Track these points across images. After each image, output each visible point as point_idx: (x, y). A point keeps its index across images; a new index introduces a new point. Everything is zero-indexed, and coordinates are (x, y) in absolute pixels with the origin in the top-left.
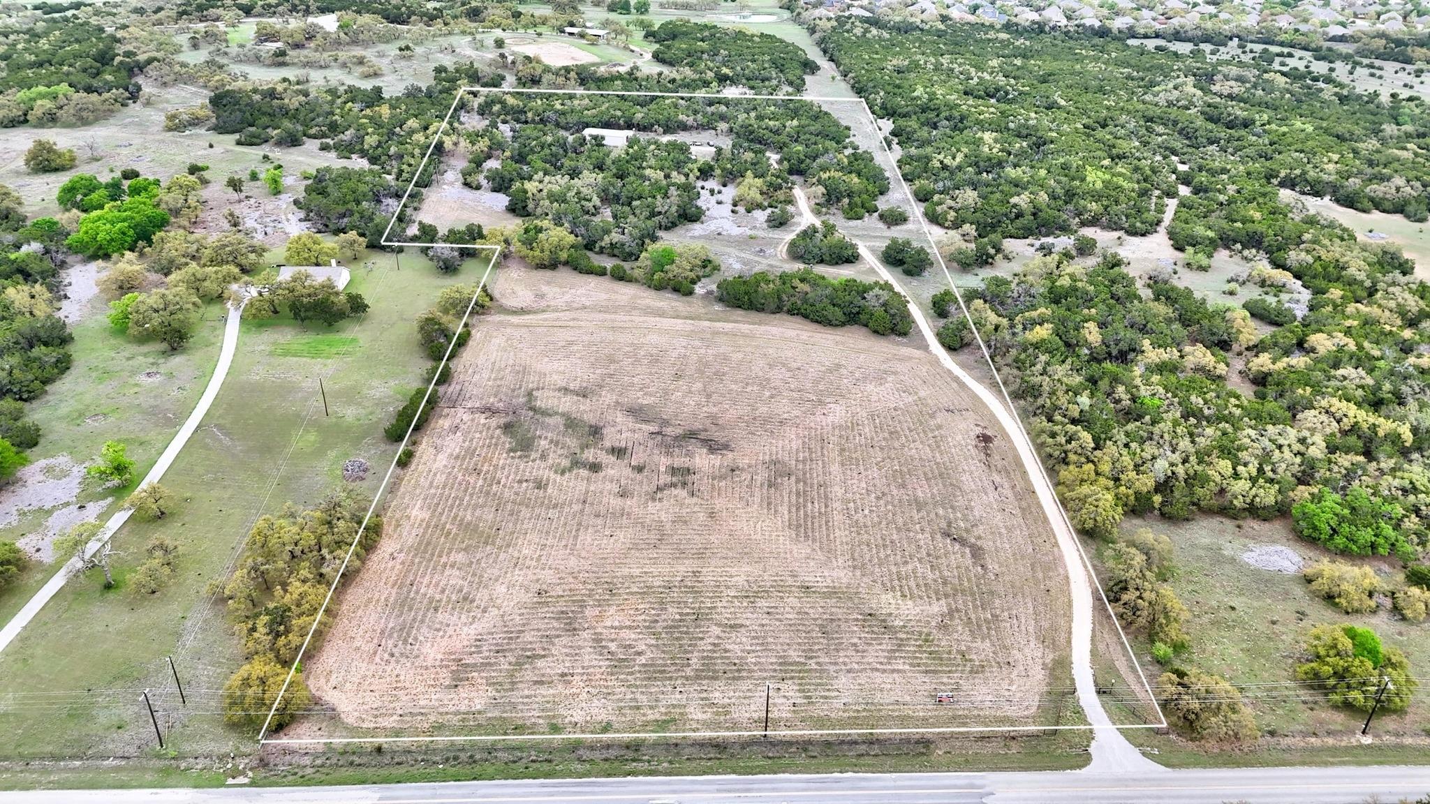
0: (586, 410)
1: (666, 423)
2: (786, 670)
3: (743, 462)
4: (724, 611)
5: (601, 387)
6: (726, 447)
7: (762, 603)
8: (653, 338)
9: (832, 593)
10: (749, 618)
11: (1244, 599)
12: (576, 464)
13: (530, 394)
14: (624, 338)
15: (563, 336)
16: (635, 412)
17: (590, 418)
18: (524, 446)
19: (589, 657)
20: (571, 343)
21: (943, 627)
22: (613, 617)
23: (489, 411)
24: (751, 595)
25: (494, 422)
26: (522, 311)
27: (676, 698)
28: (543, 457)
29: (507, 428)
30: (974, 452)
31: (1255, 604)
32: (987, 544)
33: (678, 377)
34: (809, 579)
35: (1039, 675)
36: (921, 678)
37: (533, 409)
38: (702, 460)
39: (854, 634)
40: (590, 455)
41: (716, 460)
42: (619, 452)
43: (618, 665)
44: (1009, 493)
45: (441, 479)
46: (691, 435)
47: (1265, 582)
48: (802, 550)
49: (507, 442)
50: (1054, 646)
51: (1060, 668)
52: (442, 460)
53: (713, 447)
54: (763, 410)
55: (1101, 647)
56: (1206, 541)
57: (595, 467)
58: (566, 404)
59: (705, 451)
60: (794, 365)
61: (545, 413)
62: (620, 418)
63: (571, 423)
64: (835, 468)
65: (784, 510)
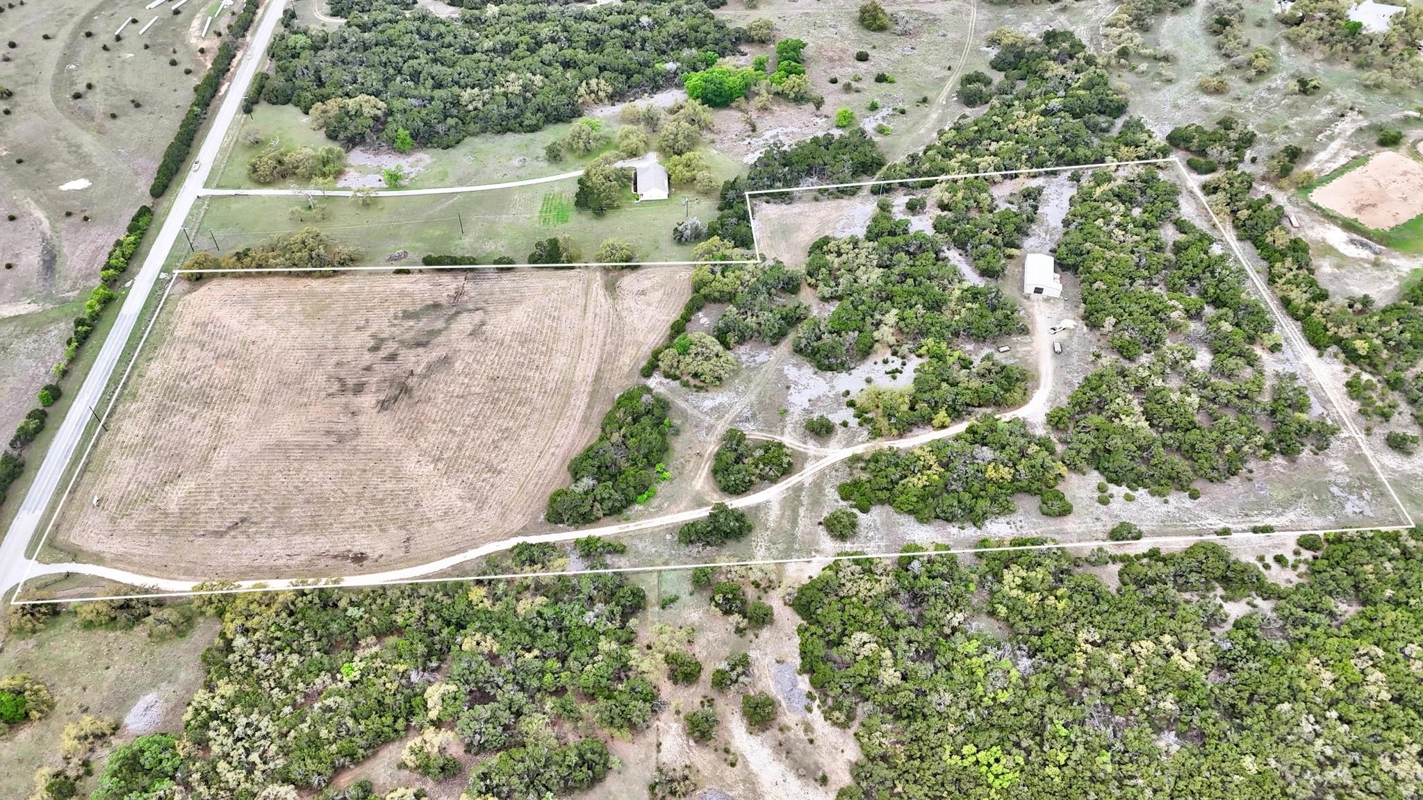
2: (147, 440)
3: (362, 419)
4: (209, 415)
7: (209, 429)
8: (560, 361)
9: (205, 459)
11: (113, 678)
14: (563, 346)
21: (155, 509)
24: (218, 425)
26: (613, 288)
27: (149, 397)
30: (344, 549)
31: (105, 685)
32: (226, 540)
33: (494, 379)
35: (96, 548)
36: (118, 494)
37: (458, 313)
39: (164, 468)
43: (184, 377)
44: (281, 562)
47: (124, 700)
48: (254, 446)
50: (113, 560)
51: (98, 559)
55: (104, 583)
56: (182, 675)
59: (382, 397)
64: (342, 466)
65: (300, 438)
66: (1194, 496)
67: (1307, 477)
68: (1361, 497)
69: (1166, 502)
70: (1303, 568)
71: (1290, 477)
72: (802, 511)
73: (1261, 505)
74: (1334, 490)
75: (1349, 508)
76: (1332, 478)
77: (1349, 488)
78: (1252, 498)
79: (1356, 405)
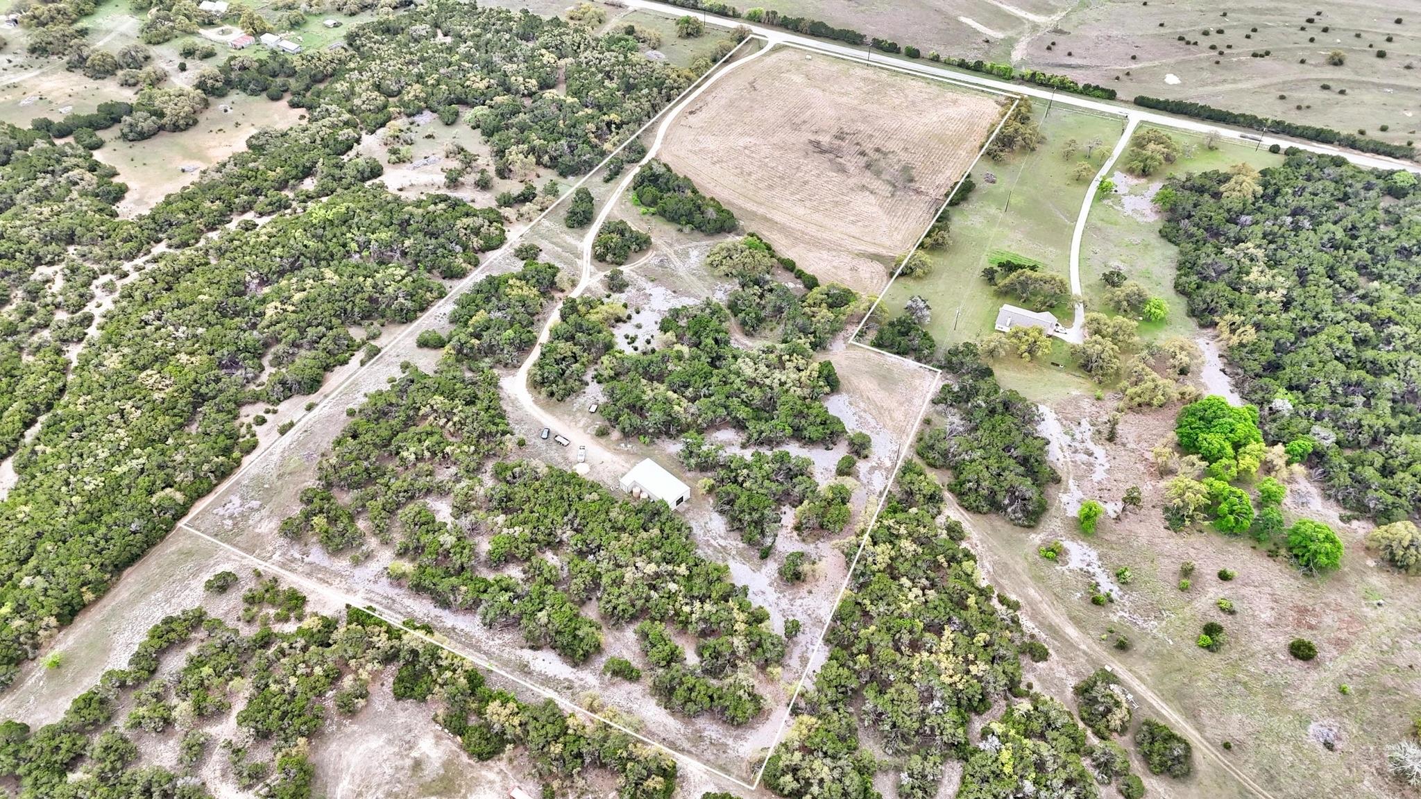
0: (868, 179)
1: (830, 160)
5: (852, 189)
6: (811, 142)
8: (801, 211)
10: (851, 89)
12: (885, 154)
13: (893, 195)
15: (854, 230)
16: (842, 170)
17: (868, 173)
18: (906, 169)
19: (911, 95)
20: (853, 223)
22: (897, 102)
23: (918, 192)
25: (917, 185)
26: (876, 257)
28: (899, 161)
29: (911, 180)
33: (806, 183)
34: (820, 93)
37: (895, 186)
38: (825, 140)
40: (877, 156)
41: (820, 138)
42: (863, 154)
45: (950, 165)
46: (823, 152)
49: (914, 173)
52: (948, 173)
53: (817, 145)
54: (777, 154)
57: (878, 150)
58: (876, 184)
60: (738, 171)
61: (889, 182)
62: (852, 169)
63: (878, 174)
66: (351, 413)
67: (283, 495)
68: (231, 517)
69: (366, 395)
70: (243, 430)
71: (296, 484)
72: (560, 250)
73: (301, 444)
74: (255, 504)
75: (236, 500)
76: (264, 512)
77: (244, 516)
78: (311, 445)
79: (283, 587)
